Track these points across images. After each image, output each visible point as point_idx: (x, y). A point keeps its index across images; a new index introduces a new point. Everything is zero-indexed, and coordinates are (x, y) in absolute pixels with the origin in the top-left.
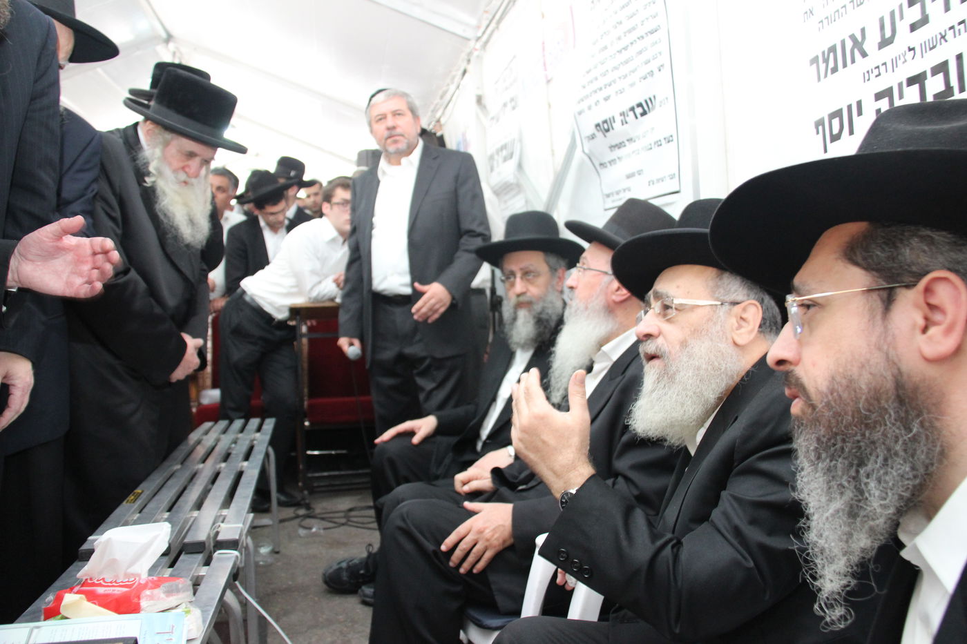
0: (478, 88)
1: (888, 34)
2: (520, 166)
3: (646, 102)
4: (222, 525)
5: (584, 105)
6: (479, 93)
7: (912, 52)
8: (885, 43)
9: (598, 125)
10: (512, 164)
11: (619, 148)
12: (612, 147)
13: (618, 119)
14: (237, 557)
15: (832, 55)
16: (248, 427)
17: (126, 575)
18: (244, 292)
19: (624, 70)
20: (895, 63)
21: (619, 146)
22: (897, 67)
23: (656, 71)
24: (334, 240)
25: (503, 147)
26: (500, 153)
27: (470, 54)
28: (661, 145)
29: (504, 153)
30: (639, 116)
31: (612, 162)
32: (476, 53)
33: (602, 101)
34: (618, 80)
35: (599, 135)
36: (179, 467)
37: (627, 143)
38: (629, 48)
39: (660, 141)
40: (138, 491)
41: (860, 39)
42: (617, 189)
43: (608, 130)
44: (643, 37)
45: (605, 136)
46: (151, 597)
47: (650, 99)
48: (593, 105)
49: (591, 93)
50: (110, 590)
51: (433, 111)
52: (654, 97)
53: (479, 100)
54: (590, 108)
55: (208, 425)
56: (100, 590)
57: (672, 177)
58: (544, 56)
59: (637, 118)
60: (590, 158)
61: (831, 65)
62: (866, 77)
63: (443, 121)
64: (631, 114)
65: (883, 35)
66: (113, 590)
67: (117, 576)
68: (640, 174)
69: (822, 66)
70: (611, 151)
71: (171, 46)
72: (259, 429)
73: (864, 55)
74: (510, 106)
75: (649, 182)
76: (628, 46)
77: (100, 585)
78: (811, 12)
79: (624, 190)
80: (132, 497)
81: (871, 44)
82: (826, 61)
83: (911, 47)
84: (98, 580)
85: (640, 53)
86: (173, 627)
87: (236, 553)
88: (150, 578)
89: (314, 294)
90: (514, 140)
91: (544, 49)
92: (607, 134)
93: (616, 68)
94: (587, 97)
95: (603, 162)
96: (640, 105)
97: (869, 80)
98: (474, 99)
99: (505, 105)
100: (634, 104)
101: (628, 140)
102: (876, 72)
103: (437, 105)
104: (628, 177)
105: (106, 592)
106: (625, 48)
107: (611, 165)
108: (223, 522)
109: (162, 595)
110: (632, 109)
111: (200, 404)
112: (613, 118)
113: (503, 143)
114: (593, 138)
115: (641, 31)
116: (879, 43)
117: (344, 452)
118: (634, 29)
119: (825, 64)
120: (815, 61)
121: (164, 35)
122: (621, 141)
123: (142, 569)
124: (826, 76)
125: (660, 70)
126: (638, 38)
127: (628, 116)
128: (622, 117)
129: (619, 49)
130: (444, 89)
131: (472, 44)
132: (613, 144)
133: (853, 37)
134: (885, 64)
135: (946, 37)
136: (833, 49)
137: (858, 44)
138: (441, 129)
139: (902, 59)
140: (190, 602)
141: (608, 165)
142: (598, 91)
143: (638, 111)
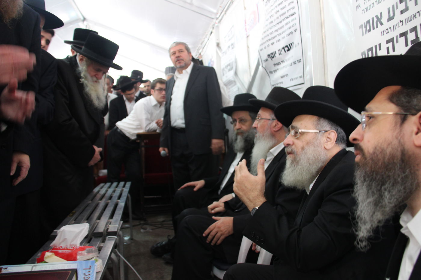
0: (217, 40)
1: (392, 15)
2: (236, 73)
3: (289, 45)
4: (110, 226)
5: (263, 47)
6: (218, 42)
7: (402, 22)
8: (390, 19)
9: (269, 55)
10: (232, 72)
11: (278, 65)
12: (275, 65)
13: (277, 52)
14: (116, 239)
15: (368, 24)
16: (119, 186)
17: (70, 245)
18: (117, 128)
19: (280, 31)
20: (394, 27)
22: (395, 29)
23: (294, 32)
24: (156, 105)
25: (229, 65)
26: (227, 68)
27: (214, 25)
28: (296, 63)
29: (229, 67)
30: (286, 51)
31: (275, 71)
32: (216, 25)
33: (270, 45)
34: (277, 36)
35: (269, 59)
36: (90, 202)
37: (281, 63)
38: (282, 22)
39: (295, 62)
40: (74, 212)
41: (380, 17)
42: (277, 83)
43: (273, 57)
44: (288, 17)
45: (272, 60)
46: (81, 254)
47: (291, 44)
48: (267, 46)
49: (266, 41)
50: (64, 251)
51: (198, 50)
52: (293, 43)
53: (218, 45)
54: (265, 48)
55: (102, 185)
56: (60, 251)
57: (301, 77)
58: (246, 26)
60: (265, 70)
61: (368, 28)
62: (383, 33)
63: (202, 54)
64: (283, 50)
65: (389, 16)
66: (66, 251)
67: (67, 246)
68: (287, 76)
69: (364, 29)
71: (85, 23)
72: (124, 186)
73: (382, 24)
74: (231, 47)
75: (291, 80)
76: (282, 21)
77: (60, 249)
78: (359, 6)
79: (280, 83)
80: (71, 214)
81: (384, 20)
82: (366, 27)
83: (401, 21)
84: (59, 247)
85: (287, 24)
86: (91, 266)
87: (116, 237)
88: (81, 246)
89: (148, 128)
90: (233, 62)
91: (245, 23)
92: (273, 59)
93: (276, 31)
94: (264, 43)
95: (271, 71)
96: (287, 46)
97: (384, 35)
98: (215, 45)
99: (229, 47)
100: (284, 45)
101: (282, 62)
102: (387, 31)
103: (199, 47)
104: (282, 77)
105: (62, 252)
106: (281, 22)
107: (274, 72)
108: (110, 224)
109: (86, 254)
110: (284, 48)
111: (98, 176)
112: (275, 52)
113: (228, 63)
114: (267, 61)
115: (287, 15)
116: (388, 19)
117: (160, 197)
118: (284, 14)
119: (365, 28)
120: (361, 27)
121: (82, 18)
122: (279, 62)
123: (77, 243)
124: (366, 33)
125: (295, 31)
126: (286, 18)
128: (279, 52)
129: (277, 22)
130: (203, 40)
131: (214, 21)
132: (276, 63)
133: (377, 17)
134: (390, 28)
135: (416, 16)
136: (368, 22)
137: (379, 19)
138: (201, 58)
139: (398, 26)
140: (97, 257)
141: (273, 72)
142: (269, 40)
143: (286, 49)
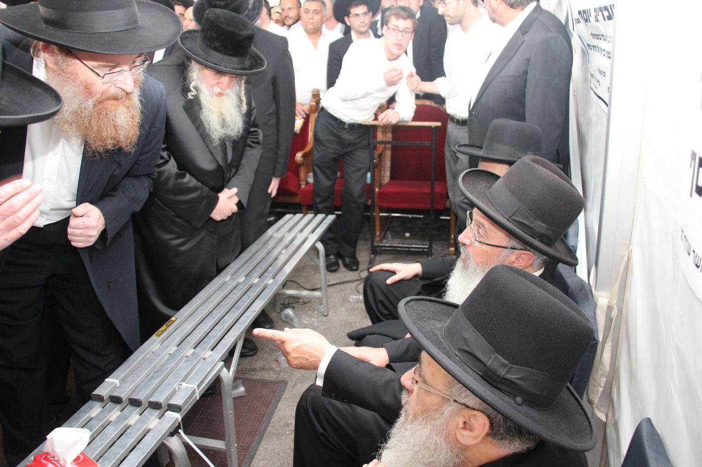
3: (610, 6)
9: (580, 13)
11: (597, 38)
12: (593, 35)
13: (593, 14)
21: (596, 36)
30: (606, 18)
35: (582, 22)
37: (602, 38)
43: (587, 20)
47: (613, 5)
52: (616, 5)
59: (605, 20)
60: (580, 37)
64: (600, 13)
70: (593, 38)
72: (315, 230)
75: (608, 88)
92: (587, 23)
95: (589, 44)
96: (606, 8)
100: (602, 5)
107: (594, 50)
110: (601, 10)
112: (590, 10)
114: (579, 22)
122: (597, 34)
127: (599, 15)
128: (595, 14)
132: (593, 33)
141: (593, 48)
143: (606, 14)
